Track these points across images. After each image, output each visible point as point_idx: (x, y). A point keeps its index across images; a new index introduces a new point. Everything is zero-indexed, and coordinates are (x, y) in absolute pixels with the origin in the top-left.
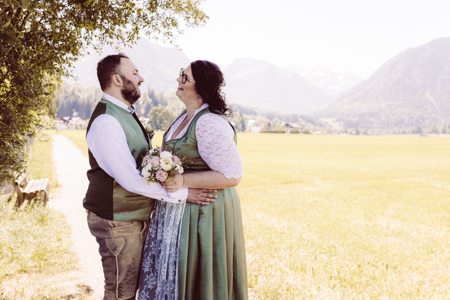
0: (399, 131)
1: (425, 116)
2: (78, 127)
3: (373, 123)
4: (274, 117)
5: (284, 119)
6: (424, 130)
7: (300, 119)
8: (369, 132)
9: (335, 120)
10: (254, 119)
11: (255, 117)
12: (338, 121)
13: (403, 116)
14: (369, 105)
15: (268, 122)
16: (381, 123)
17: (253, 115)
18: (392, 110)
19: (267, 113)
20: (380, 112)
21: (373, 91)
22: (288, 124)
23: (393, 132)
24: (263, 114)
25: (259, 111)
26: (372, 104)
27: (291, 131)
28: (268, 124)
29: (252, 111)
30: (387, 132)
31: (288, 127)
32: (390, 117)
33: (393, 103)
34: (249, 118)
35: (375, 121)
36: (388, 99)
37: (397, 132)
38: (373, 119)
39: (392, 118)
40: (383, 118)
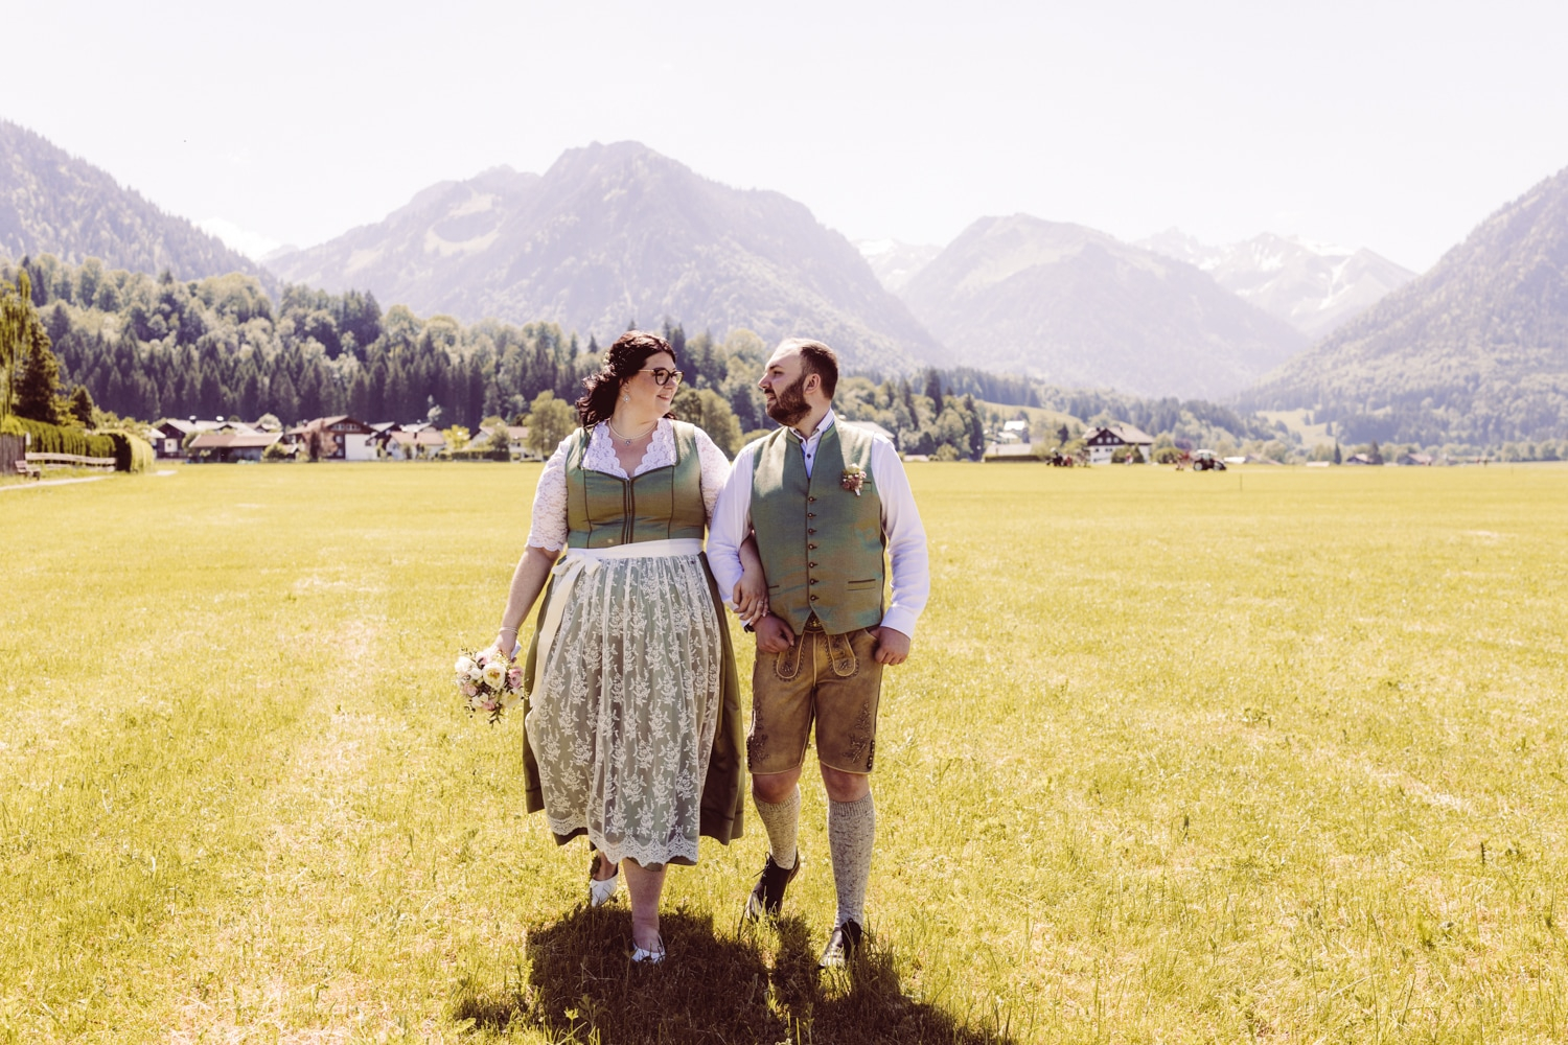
0: (1532, 450)
2: (414, 451)
3: (1445, 425)
4: (1098, 411)
5: (1132, 415)
8: (1418, 457)
9: (1311, 414)
10: (1024, 416)
11: (1028, 409)
12: (1319, 419)
13: (1554, 399)
14: (1434, 363)
15: (1061, 428)
16: (1474, 424)
17: (1022, 404)
18: (1514, 381)
19: (1075, 396)
20: (1470, 386)
21: (1445, 317)
22: (1106, 431)
23: (1510, 456)
24: (1062, 401)
25: (1049, 392)
26: (1443, 360)
27: (1115, 454)
28: (1059, 432)
29: (1023, 391)
30: (1491, 454)
31: (1109, 440)
32: (1506, 402)
33: (1516, 355)
34: (1007, 415)
35: (1454, 417)
36: (1500, 341)
37: (1525, 454)
38: (1447, 410)
39: (1514, 405)
40: (1481, 408)
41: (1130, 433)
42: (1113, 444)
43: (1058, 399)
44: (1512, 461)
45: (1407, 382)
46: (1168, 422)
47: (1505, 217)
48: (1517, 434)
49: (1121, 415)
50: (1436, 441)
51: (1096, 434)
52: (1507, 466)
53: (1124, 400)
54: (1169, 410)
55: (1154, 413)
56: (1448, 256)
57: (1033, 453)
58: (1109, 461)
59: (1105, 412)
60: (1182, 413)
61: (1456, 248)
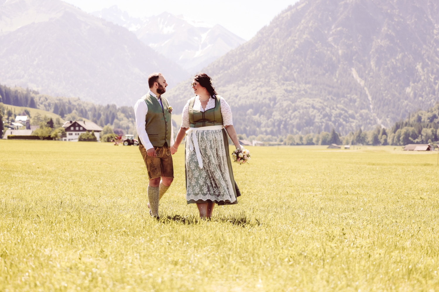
0: (301, 139)
1: (350, 112)
3: (259, 125)
4: (70, 111)
5: (90, 114)
6: (343, 137)
7: (121, 115)
10: (27, 113)
11: (29, 109)
13: (313, 112)
14: (253, 90)
15: (49, 120)
16: (273, 124)
17: (26, 106)
18: (294, 101)
19: (57, 101)
20: (271, 105)
21: (259, 65)
22: (75, 123)
23: (291, 142)
24: (49, 105)
25: (42, 99)
26: (258, 88)
27: (81, 137)
28: (48, 123)
29: (26, 98)
30: (281, 141)
31: (77, 128)
32: (290, 113)
33: (294, 87)
34: (17, 112)
35: (263, 120)
36: (286, 79)
37: (297, 141)
38: (260, 116)
39: (293, 114)
40: (277, 116)
41: (89, 125)
42: (79, 130)
43: (46, 103)
44: (291, 144)
45: (240, 100)
46: (110, 119)
47: (289, 13)
48: (295, 130)
49: (83, 114)
50: (254, 133)
51: (70, 124)
52: (289, 147)
53: (85, 105)
54: (111, 112)
55: (102, 113)
56: (261, 32)
57: (32, 135)
58: (77, 140)
59: (74, 111)
60: (118, 114)
61: (264, 28)
